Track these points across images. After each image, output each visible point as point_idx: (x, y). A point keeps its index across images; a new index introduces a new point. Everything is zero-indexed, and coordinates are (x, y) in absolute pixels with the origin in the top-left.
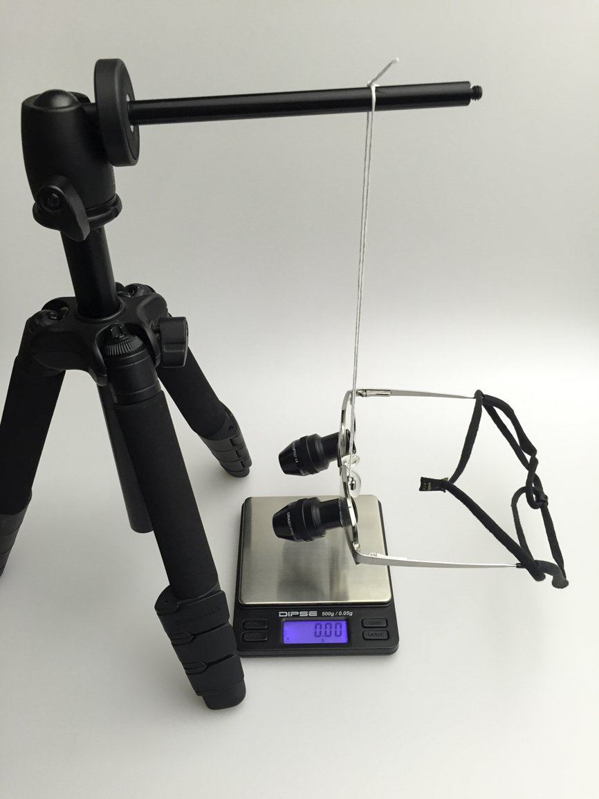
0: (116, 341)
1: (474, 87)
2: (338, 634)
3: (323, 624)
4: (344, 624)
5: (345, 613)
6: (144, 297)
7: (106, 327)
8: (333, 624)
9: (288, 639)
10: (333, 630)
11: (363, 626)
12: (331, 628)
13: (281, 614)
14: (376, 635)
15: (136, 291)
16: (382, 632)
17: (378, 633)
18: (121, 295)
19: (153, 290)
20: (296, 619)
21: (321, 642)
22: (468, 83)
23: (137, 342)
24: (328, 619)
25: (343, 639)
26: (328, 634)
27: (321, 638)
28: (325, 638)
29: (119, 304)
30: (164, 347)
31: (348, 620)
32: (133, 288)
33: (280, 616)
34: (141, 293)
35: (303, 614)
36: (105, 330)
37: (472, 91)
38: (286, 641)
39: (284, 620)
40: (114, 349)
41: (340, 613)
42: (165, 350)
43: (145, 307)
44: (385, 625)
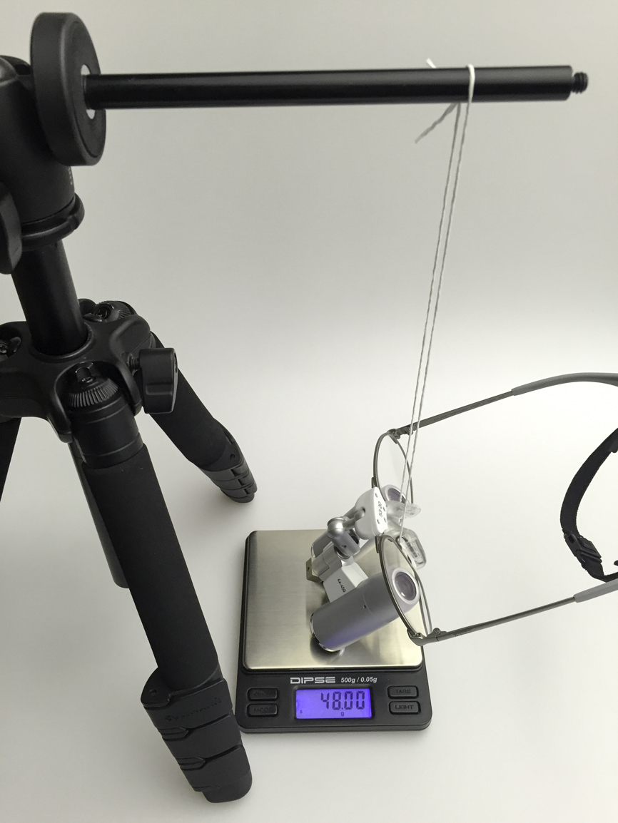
0: (83, 388)
1: (578, 75)
2: (360, 705)
3: (343, 692)
4: (367, 692)
5: (368, 679)
6: (120, 322)
7: (70, 367)
8: (354, 692)
9: (301, 712)
10: (354, 700)
11: (389, 696)
12: (351, 698)
13: (294, 681)
14: (405, 707)
15: (110, 312)
16: (412, 704)
17: (407, 704)
18: (90, 319)
19: (132, 311)
20: (311, 687)
21: (340, 717)
22: (568, 68)
23: (110, 388)
24: (348, 686)
25: (366, 713)
26: (348, 705)
27: (341, 710)
28: (344, 710)
29: (87, 332)
30: (146, 388)
31: (371, 688)
32: (106, 308)
33: (292, 682)
34: (116, 315)
35: (319, 680)
36: (67, 371)
37: (574, 80)
38: (299, 716)
39: (296, 687)
40: (81, 399)
41: (362, 680)
42: (147, 393)
43: (121, 335)
44: (415, 695)
